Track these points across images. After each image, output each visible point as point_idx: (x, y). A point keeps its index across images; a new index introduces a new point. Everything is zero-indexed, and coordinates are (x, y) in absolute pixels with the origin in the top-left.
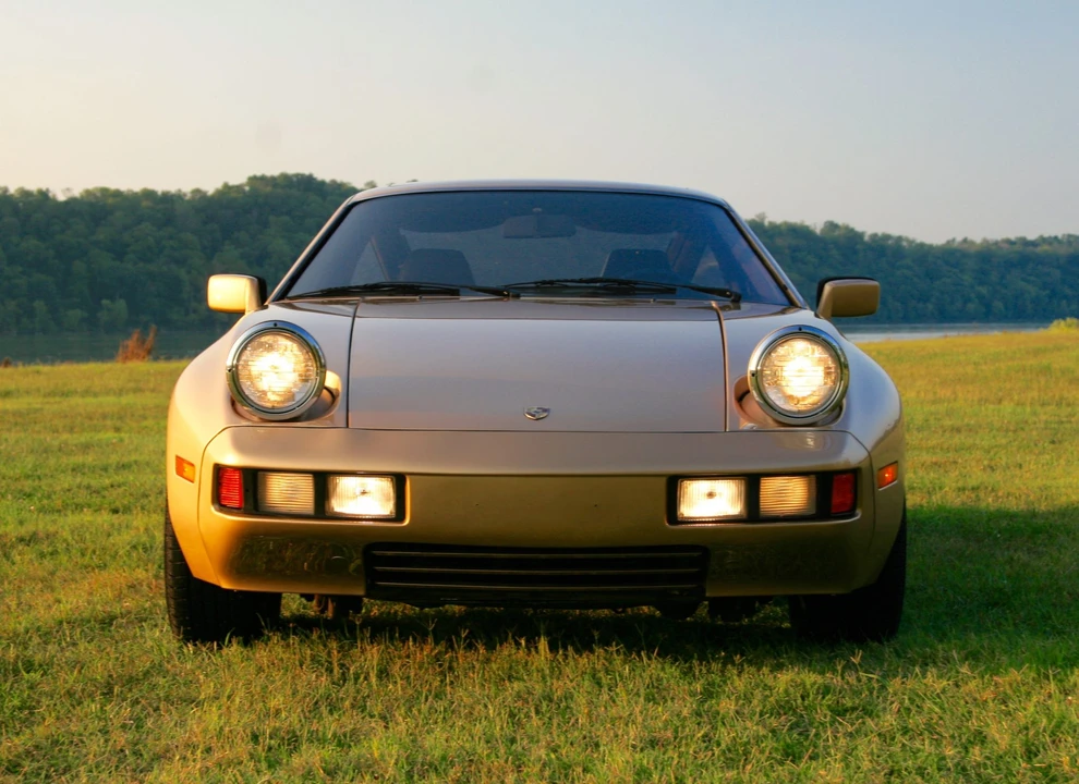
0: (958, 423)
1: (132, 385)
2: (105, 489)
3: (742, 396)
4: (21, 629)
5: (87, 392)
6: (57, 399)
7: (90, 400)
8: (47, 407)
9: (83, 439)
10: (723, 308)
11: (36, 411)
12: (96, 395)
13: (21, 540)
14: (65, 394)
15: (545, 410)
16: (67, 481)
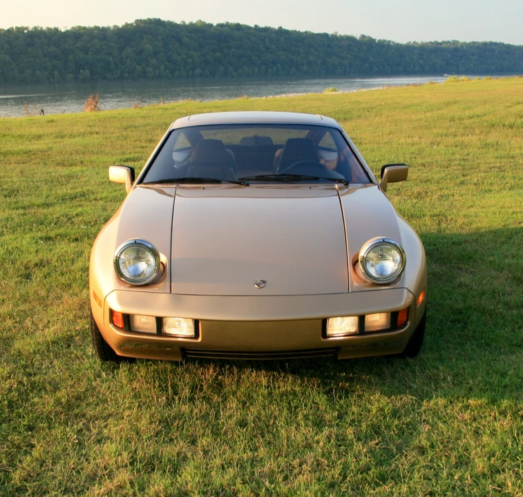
0: (424, 161)
1: (89, 129)
2: (74, 217)
3: (355, 263)
4: (32, 351)
5: (71, 136)
6: (59, 140)
7: (72, 140)
8: (55, 145)
9: (67, 172)
10: (340, 188)
11: (51, 149)
12: (74, 137)
13: (36, 265)
14: (62, 137)
15: (264, 282)
16: (58, 210)
